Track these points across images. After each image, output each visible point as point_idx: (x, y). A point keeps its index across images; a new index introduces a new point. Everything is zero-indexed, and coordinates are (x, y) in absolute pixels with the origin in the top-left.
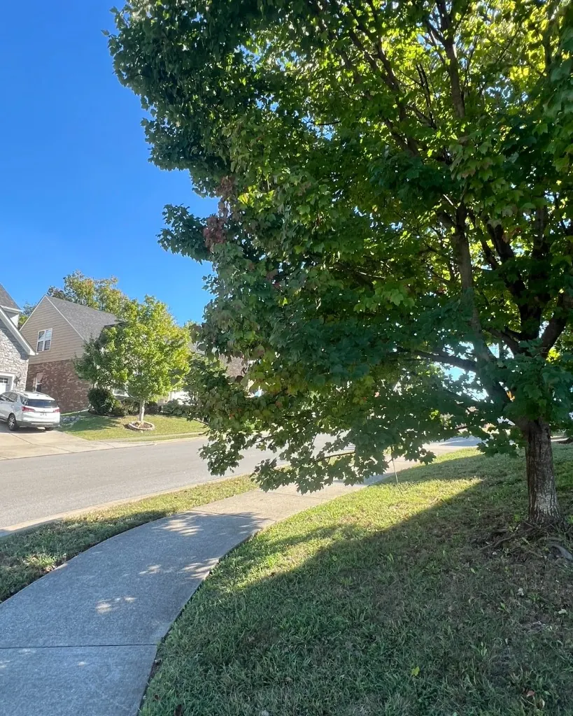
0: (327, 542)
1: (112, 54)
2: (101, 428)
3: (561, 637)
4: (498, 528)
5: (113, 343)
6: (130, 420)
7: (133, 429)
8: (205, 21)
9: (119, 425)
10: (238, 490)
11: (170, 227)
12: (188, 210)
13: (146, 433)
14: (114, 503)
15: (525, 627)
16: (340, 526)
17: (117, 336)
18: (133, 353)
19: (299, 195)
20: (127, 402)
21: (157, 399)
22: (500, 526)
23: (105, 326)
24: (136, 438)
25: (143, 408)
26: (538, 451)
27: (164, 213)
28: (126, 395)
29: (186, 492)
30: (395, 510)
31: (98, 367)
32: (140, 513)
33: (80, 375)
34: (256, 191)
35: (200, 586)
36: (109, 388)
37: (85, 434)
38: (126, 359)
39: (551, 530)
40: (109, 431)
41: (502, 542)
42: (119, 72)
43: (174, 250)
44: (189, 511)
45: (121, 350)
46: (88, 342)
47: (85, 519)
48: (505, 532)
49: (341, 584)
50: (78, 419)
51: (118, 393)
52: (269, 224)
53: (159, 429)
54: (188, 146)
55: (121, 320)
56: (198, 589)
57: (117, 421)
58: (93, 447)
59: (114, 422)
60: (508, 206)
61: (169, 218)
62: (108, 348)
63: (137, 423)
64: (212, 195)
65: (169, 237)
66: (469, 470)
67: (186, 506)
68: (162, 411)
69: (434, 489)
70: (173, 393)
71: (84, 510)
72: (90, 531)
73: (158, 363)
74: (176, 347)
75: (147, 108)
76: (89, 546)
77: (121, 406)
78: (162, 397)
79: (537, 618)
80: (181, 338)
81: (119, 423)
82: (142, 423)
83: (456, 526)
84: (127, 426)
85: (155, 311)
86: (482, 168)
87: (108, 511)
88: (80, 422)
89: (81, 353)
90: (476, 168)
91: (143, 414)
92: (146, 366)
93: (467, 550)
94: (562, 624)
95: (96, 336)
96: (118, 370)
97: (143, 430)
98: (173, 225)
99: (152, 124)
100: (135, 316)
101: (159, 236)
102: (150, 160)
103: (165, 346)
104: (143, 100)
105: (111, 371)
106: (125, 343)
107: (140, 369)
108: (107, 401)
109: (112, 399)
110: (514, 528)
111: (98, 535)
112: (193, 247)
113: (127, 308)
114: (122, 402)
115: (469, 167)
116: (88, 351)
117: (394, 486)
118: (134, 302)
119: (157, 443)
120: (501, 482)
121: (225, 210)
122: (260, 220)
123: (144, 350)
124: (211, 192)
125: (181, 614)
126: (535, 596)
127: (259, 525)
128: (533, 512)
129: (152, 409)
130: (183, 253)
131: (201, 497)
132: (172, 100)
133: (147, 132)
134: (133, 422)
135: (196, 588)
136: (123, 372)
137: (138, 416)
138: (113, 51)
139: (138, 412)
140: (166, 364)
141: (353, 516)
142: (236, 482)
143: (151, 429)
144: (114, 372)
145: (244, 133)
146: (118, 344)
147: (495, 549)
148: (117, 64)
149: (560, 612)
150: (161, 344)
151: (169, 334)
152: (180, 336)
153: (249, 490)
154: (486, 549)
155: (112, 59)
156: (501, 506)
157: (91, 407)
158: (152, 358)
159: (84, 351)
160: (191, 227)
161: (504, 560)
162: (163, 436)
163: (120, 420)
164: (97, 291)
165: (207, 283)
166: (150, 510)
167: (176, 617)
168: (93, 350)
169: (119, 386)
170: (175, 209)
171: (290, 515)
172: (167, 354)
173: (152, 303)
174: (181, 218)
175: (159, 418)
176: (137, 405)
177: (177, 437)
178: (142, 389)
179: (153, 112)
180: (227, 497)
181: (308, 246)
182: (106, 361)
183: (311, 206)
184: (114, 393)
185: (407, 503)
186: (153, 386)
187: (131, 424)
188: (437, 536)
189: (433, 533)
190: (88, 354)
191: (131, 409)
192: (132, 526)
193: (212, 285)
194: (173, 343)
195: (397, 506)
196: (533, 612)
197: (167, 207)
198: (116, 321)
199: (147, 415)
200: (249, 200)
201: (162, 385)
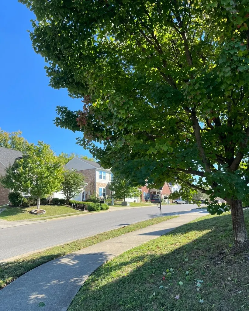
0: (141, 263)
1: (31, 40)
2: (16, 214)
3: (246, 295)
4: (222, 251)
5: (21, 168)
6: (32, 209)
7: (34, 214)
8: (73, 24)
9: (26, 212)
10: (95, 242)
11: (59, 116)
12: (67, 108)
13: (42, 215)
14: (31, 253)
15: (231, 293)
16: (147, 255)
17: (24, 164)
18: (33, 172)
19: (120, 105)
20: (30, 199)
21: (46, 196)
22: (223, 250)
23: (17, 159)
24: (36, 219)
25: (39, 202)
26: (237, 213)
27: (56, 110)
28: (29, 195)
29: (68, 244)
30: (174, 247)
31: (14, 181)
32: (45, 256)
33: (4, 185)
34: (100, 101)
35: (80, 289)
36: (20, 192)
37: (8, 218)
38: (29, 176)
39: (244, 250)
40: (21, 215)
41: (223, 257)
42: (35, 48)
43: (62, 127)
44: (71, 254)
45: (26, 171)
46: (8, 168)
47: (17, 261)
48: (224, 252)
49: (148, 282)
50: (3, 210)
51: (25, 194)
52: (107, 116)
53: (48, 213)
54: (67, 78)
55: (25, 155)
56: (79, 290)
57: (25, 209)
58: (13, 225)
59: (23, 210)
60: (209, 110)
61: (59, 112)
62: (19, 170)
63: (36, 210)
64: (78, 97)
65: (59, 121)
66: (211, 225)
67: (69, 252)
68: (49, 203)
69: (194, 235)
70: (55, 193)
71: (16, 257)
72: (22, 267)
73: (47, 177)
74: (56, 168)
75: (47, 62)
76: (21, 274)
77: (26, 201)
78: (49, 195)
79: (236, 289)
80: (59, 163)
81: (26, 211)
82: (39, 210)
83: (203, 251)
84: (31, 212)
85: (43, 149)
86: (196, 94)
87: (29, 257)
88: (4, 211)
89: (4, 174)
90: (194, 95)
91: (39, 205)
92: (40, 179)
93: (207, 262)
94: (247, 290)
95: (12, 164)
96: (25, 182)
97: (40, 214)
98: (61, 115)
99: (49, 68)
100: (33, 152)
101: (54, 120)
102: (50, 85)
103: (50, 168)
104: (46, 59)
105: (21, 183)
106: (28, 167)
107: (37, 181)
108: (19, 199)
109: (22, 198)
110: (228, 250)
111: (26, 269)
112: (71, 125)
113: (28, 149)
114: (27, 199)
115: (191, 94)
116: (8, 172)
117: (174, 235)
118: (32, 145)
119: (48, 220)
120: (226, 230)
121: (86, 109)
122: (102, 114)
123: (39, 170)
124: (77, 96)
125: (72, 303)
126: (236, 279)
127: (107, 258)
128: (237, 242)
129: (44, 202)
130: (66, 128)
131: (76, 247)
132: (59, 59)
133: (47, 71)
134: (34, 210)
135: (78, 290)
136: (27, 183)
137: (36, 207)
138: (32, 38)
139: (37, 204)
140: (51, 177)
141: (153, 251)
142: (94, 238)
143: (44, 213)
144: (23, 183)
145: (94, 76)
146: (24, 168)
147: (220, 261)
148: (34, 44)
149: (246, 285)
150: (48, 167)
151: (52, 161)
152: (58, 162)
153: (101, 241)
154: (216, 261)
155: (32, 42)
156: (225, 241)
157: (10, 203)
158: (43, 174)
159: (6, 173)
160: (69, 116)
161: (223, 265)
162: (51, 217)
163: (26, 209)
164: (10, 139)
165: (78, 141)
166: (51, 254)
167: (69, 304)
168: (11, 172)
169: (26, 191)
170: (61, 108)
171: (122, 252)
172: (51, 172)
173: (42, 145)
174: (64, 112)
175: (48, 207)
176: (36, 200)
177: (59, 217)
178: (38, 191)
179: (50, 63)
180: (89, 246)
181: (125, 126)
182: (18, 177)
183: (126, 110)
184: (23, 194)
185: (180, 243)
186: (44, 190)
187: (32, 211)
188: (194, 257)
189: (192, 256)
190: (8, 174)
191: (32, 202)
192: (42, 263)
193: (80, 142)
194: (54, 166)
195: (175, 244)
196: (235, 287)
197: (58, 107)
198: (23, 155)
199: (41, 206)
200: (97, 105)
201: (49, 188)
